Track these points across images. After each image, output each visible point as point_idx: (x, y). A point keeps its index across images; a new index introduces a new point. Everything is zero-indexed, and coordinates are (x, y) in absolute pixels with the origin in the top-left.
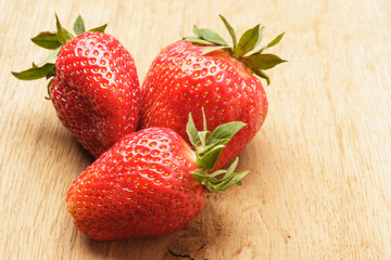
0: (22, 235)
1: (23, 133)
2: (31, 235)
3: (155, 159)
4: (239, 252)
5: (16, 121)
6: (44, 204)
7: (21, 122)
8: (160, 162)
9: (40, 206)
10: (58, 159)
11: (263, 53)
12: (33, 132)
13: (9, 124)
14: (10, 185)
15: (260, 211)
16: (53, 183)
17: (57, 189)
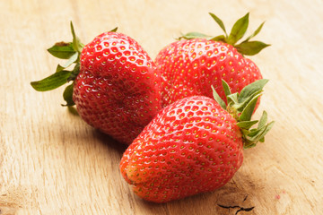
0: (84, 209)
1: (47, 138)
2: (93, 208)
3: (206, 114)
4: (278, 197)
5: (36, 130)
6: (92, 185)
7: (42, 131)
8: (212, 115)
9: (90, 187)
10: (88, 152)
11: (250, 40)
12: (56, 136)
13: (32, 133)
14: (54, 175)
15: (278, 168)
16: (93, 169)
17: (98, 173)
